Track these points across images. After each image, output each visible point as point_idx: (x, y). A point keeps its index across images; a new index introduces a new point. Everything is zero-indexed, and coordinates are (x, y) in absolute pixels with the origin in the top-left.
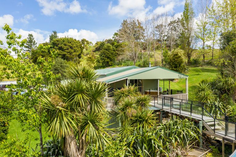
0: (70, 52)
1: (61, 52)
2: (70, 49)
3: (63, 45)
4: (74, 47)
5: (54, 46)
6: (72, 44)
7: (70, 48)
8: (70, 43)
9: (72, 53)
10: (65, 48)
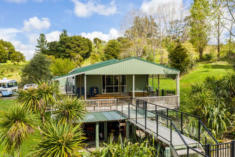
0: (77, 50)
1: (68, 51)
2: (77, 48)
3: (70, 43)
4: (81, 45)
5: (62, 45)
6: (79, 42)
7: (78, 46)
8: (78, 41)
9: (79, 51)
10: (72, 46)
